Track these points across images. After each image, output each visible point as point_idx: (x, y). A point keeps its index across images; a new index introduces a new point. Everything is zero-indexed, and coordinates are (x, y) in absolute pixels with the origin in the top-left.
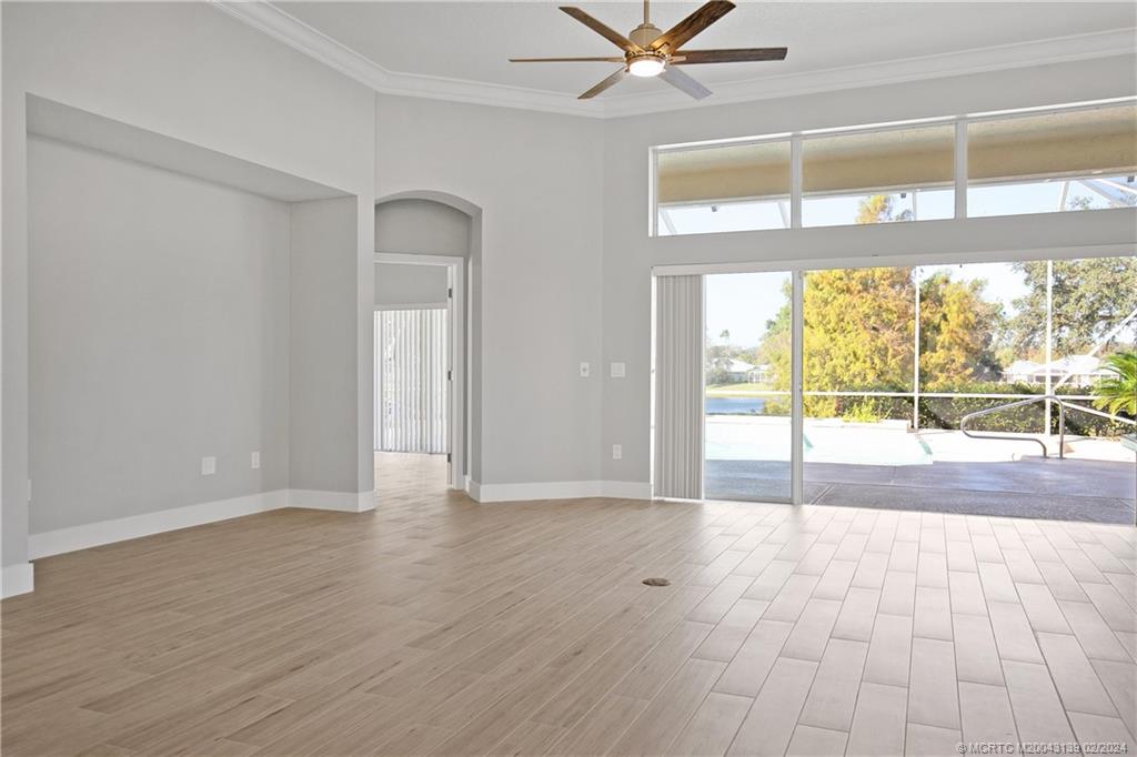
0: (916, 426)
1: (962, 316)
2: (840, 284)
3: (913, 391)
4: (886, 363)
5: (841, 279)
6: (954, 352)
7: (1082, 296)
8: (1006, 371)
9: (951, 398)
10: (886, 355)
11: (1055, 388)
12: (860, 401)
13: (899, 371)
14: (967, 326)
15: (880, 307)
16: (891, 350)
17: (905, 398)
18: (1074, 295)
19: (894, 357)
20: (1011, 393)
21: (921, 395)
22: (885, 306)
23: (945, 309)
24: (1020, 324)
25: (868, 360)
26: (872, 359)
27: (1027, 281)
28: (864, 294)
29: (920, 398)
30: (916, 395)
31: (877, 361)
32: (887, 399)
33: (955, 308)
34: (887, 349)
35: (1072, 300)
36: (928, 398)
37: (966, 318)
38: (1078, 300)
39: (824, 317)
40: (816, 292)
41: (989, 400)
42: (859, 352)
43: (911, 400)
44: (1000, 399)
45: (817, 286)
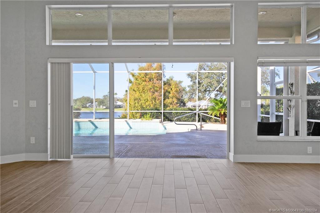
0: (162, 121)
1: (176, 89)
2: (143, 79)
3: (162, 110)
4: (156, 102)
5: (143, 77)
6: (174, 99)
7: (203, 85)
8: (187, 104)
9: (172, 112)
10: (156, 100)
11: (199, 109)
12: (146, 113)
13: (159, 104)
14: (176, 91)
15: (154, 86)
16: (157, 98)
17: (159, 112)
18: (202, 85)
19: (158, 100)
20: (188, 110)
21: (164, 111)
22: (155, 86)
23: (171, 87)
24: (189, 92)
25: (151, 101)
26: (152, 101)
27: (191, 80)
28: (150, 82)
29: (164, 112)
30: (162, 111)
31: (153, 101)
32: (154, 113)
33: (174, 86)
34: (156, 98)
35: (201, 86)
36: (166, 112)
37: (177, 89)
38: (203, 86)
39: (139, 88)
40: (137, 81)
41: (182, 112)
42: (148, 99)
43: (161, 113)
44: (185, 112)
45: (137, 79)
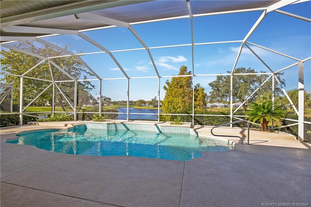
0: (193, 124)
1: (202, 94)
2: (176, 86)
3: (192, 114)
5: (176, 85)
6: (201, 102)
9: (203, 116)
10: (185, 102)
15: (184, 91)
16: (186, 101)
17: (190, 116)
19: (187, 103)
22: (185, 91)
23: (199, 92)
26: (182, 103)
28: (181, 88)
29: (194, 116)
30: (193, 115)
31: (183, 104)
32: (185, 116)
33: (201, 92)
34: (185, 101)
39: (172, 93)
40: (171, 88)
41: (214, 116)
42: (179, 101)
43: (192, 116)
44: (217, 116)
45: (171, 87)
